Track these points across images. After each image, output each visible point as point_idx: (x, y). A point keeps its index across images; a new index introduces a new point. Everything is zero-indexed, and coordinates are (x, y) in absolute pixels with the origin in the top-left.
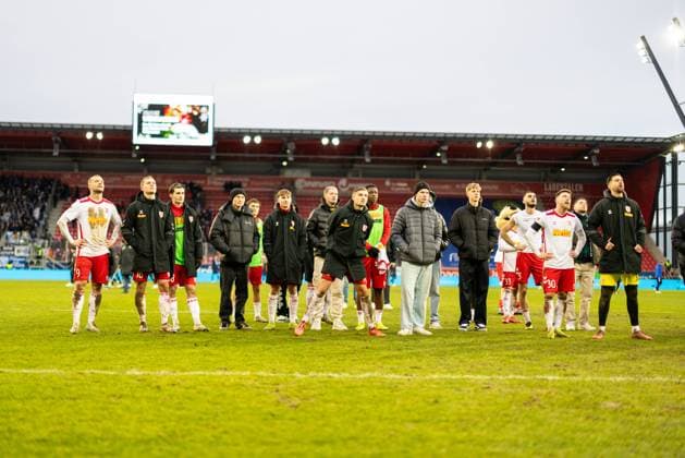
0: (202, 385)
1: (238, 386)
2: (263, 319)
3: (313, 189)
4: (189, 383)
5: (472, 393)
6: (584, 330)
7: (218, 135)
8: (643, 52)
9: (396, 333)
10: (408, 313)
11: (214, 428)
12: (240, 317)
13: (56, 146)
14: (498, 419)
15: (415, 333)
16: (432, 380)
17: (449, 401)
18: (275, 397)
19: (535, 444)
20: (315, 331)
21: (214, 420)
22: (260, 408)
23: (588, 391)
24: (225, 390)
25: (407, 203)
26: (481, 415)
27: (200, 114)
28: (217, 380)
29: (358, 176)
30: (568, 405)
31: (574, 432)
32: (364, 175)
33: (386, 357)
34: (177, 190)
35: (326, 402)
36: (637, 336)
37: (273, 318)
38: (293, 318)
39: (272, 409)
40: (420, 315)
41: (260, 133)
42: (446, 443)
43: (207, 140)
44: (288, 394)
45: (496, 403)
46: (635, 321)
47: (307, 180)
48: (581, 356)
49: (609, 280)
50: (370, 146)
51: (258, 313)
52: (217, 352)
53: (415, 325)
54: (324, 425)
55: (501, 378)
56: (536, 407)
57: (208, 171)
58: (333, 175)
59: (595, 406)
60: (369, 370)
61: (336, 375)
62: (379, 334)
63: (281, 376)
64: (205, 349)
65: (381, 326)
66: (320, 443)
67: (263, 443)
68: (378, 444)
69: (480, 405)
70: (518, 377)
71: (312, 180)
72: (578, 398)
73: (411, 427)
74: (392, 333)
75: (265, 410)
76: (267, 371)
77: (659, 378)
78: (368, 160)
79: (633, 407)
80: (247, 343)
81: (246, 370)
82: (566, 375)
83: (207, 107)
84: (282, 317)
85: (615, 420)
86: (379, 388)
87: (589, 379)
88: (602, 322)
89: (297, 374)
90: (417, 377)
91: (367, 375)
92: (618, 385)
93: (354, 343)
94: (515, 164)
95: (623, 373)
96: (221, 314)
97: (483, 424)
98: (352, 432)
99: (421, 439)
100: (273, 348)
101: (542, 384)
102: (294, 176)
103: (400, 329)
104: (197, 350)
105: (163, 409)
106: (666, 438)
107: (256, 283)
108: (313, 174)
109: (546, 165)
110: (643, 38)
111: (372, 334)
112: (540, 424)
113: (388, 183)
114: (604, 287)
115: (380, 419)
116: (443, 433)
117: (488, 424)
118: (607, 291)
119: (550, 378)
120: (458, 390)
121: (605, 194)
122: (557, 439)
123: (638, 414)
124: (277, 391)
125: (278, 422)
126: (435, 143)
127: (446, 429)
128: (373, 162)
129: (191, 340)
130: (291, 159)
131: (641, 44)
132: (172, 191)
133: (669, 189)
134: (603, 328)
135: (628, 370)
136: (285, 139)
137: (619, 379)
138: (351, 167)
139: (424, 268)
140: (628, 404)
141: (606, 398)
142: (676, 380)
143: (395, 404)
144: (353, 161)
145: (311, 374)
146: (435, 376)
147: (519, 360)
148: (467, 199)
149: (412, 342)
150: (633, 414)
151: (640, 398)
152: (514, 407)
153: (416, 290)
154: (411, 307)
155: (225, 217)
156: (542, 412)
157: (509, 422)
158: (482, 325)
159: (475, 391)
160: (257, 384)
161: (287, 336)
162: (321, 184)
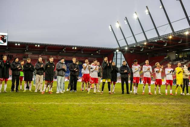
0: (10, 106)
1: (20, 106)
2: (22, 89)
3: (33, 57)
4: (7, 106)
5: (76, 107)
6: (98, 92)
7: (9, 43)
8: (110, 29)
9: (55, 93)
10: (58, 88)
11: (16, 117)
12: (17, 89)
14: (83, 113)
15: (60, 93)
16: (66, 104)
17: (71, 109)
18: (29, 109)
19: (92, 119)
20: (36, 92)
21: (16, 115)
22: (26, 112)
23: (101, 106)
24: (17, 107)
25: (59, 62)
26: (79, 112)
27: (4, 38)
28: (14, 105)
29: (44, 54)
30: (98, 109)
31: (100, 116)
32: (45, 54)
33: (54, 99)
34: (4, 57)
35: (42, 110)
36: (110, 93)
37: (25, 89)
38: (30, 89)
39: (30, 112)
40: (61, 89)
41: (20, 43)
42: (72, 119)
43: (6, 44)
44: (33, 108)
45: (82, 109)
46: (109, 90)
47: (31, 55)
48: (98, 98)
49: (104, 80)
50: (47, 47)
51: (21, 88)
52: (12, 98)
53: (60, 91)
54: (43, 115)
55: (82, 103)
56: (91, 110)
57: (6, 52)
59: (103, 110)
60: (51, 102)
61: (43, 103)
62: (51, 93)
63: (30, 103)
64: (9, 97)
65: (52, 91)
66: (43, 120)
67: (29, 120)
68: (57, 119)
69: (79, 110)
70: (86, 103)
71: (32, 55)
72: (100, 108)
73: (63, 115)
74: (54, 93)
75: (28, 112)
76: (26, 102)
77: (116, 103)
78: (46, 51)
79: (112, 110)
80: (19, 95)
81: (21, 102)
82: (96, 103)
83: (6, 36)
84: (27, 89)
85: (108, 113)
86: (54, 106)
87: (101, 103)
88: (103, 90)
89: (34, 103)
90: (62, 103)
91: (51, 103)
92: (108, 104)
93: (46, 95)
94: (81, 53)
95: (108, 102)
96: (12, 88)
97: (80, 114)
98: (50, 117)
99: (66, 118)
100: (26, 97)
101: (91, 105)
102: (28, 54)
103: (56, 92)
104: (7, 97)
105: (1, 112)
106: (120, 116)
107: (21, 80)
108: (32, 54)
109: (88, 53)
110: (111, 25)
111: (50, 93)
112: (92, 114)
114: (103, 82)
115: (56, 113)
116: (71, 117)
117: (81, 114)
118: (104, 83)
119: (93, 103)
120: (73, 106)
121: (103, 61)
122: (96, 117)
123: (113, 111)
124: (30, 107)
125: (32, 115)
126: (63, 47)
127: (72, 116)
128: (48, 51)
129: (5, 95)
130: (27, 50)
131: (110, 27)
132: (3, 57)
133: (115, 60)
134: (103, 92)
135: (109, 101)
136: (26, 45)
137: (108, 103)
138: (42, 52)
139: (62, 77)
140: (110, 109)
141: (106, 108)
142: (120, 103)
143: (59, 110)
144: (43, 51)
145: (37, 103)
146: (67, 103)
147: (85, 99)
148: (73, 61)
149: (60, 95)
150: (112, 111)
151: (113, 107)
152: (86, 110)
153: (60, 82)
154: (59, 87)
155: (13, 64)
156: (92, 111)
157: (85, 114)
158: (75, 91)
159: (77, 106)
160: (24, 106)
161: (29, 94)
162: (35, 56)
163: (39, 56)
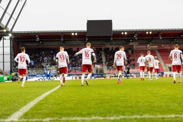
3: (139, 48)
13: (62, 38)
47: (137, 45)
50: (161, 34)
58: (145, 43)
71: (139, 46)
102: (133, 44)
108: (139, 44)
113: (163, 45)
126: (181, 32)
130: (136, 39)
138: (151, 41)
162: (142, 47)
163: (147, 46)
